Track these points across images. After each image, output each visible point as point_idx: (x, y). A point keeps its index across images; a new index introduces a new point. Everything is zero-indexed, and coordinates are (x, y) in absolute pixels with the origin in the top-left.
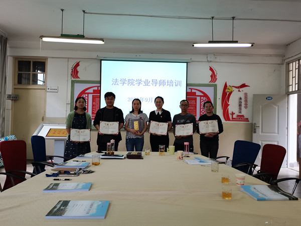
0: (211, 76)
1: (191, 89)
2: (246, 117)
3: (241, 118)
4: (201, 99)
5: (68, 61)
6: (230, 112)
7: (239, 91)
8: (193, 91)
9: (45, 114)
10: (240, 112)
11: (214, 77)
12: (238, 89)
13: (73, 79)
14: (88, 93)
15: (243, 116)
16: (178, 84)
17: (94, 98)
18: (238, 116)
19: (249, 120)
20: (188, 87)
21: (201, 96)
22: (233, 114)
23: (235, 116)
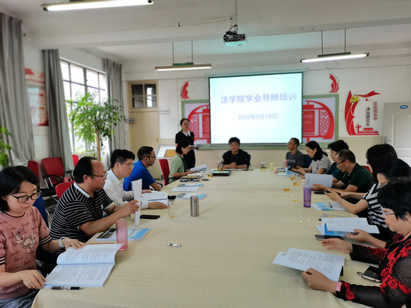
0: (332, 86)
1: (308, 102)
2: (374, 130)
3: (369, 131)
4: (320, 112)
5: (177, 82)
6: (355, 125)
7: (367, 100)
8: (311, 103)
9: (159, 136)
10: (368, 125)
11: (335, 86)
12: (365, 98)
13: (183, 100)
14: (198, 113)
15: (371, 129)
16: (293, 97)
17: (204, 118)
18: (365, 129)
19: (379, 133)
20: (304, 100)
21: (319, 109)
22: (359, 127)
23: (361, 130)
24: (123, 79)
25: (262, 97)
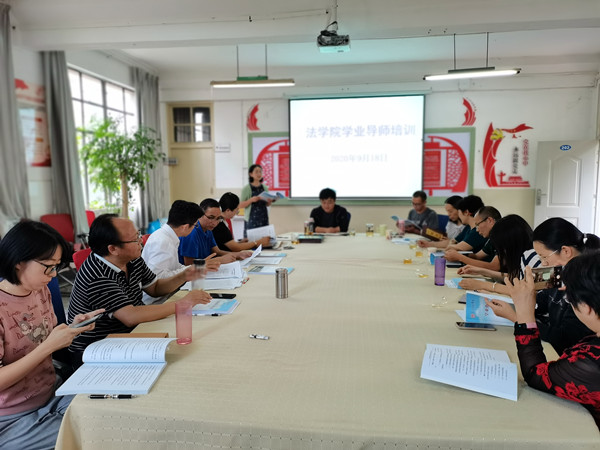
0: (466, 115)
1: (432, 138)
2: (524, 179)
3: (516, 181)
4: (447, 153)
5: (242, 105)
6: (497, 172)
7: (514, 137)
8: (435, 140)
9: (214, 184)
10: (515, 172)
11: (470, 116)
12: (511, 134)
13: (250, 131)
14: (273, 152)
15: (519, 178)
16: (410, 130)
17: (281, 159)
18: (511, 178)
19: (530, 184)
20: (427, 135)
21: (447, 148)
22: (502, 175)
23: (505, 179)
24: (161, 99)
25: (366, 130)
